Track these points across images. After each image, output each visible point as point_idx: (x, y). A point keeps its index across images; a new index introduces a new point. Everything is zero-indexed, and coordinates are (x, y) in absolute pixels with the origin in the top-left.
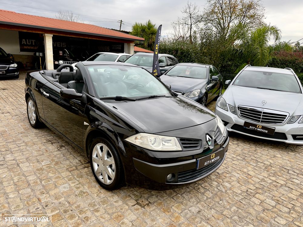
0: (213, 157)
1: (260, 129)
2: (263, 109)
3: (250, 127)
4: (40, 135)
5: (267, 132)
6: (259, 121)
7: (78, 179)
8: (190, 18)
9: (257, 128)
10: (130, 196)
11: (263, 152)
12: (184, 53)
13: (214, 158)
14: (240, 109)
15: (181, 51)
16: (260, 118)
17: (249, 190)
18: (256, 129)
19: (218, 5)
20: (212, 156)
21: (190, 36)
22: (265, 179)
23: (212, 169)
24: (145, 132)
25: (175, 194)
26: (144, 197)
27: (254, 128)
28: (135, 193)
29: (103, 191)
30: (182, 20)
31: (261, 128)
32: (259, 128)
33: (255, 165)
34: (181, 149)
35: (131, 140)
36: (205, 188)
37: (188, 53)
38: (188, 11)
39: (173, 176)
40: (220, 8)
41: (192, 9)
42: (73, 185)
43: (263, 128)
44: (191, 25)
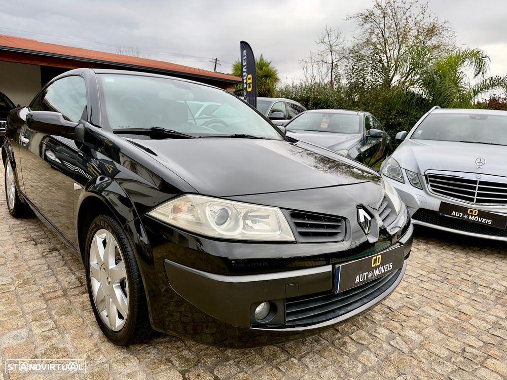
0: (378, 264)
1: (475, 216)
2: (479, 176)
3: (454, 213)
4: (19, 229)
5: (490, 222)
6: (472, 200)
7: (56, 317)
8: (331, 51)
9: (469, 215)
10: (170, 361)
11: (484, 266)
12: (320, 103)
13: (378, 266)
14: (430, 176)
15: (315, 100)
16: (473, 194)
17: (468, 349)
18: (466, 217)
19: (377, 31)
20: (375, 260)
21: (331, 82)
22: (502, 322)
23: (376, 294)
24: (198, 194)
25: (283, 357)
26: (204, 364)
27: (462, 214)
28: (185, 353)
29: (107, 346)
30: (317, 56)
31: (476, 214)
32: (472, 216)
33: (471, 291)
34: (292, 239)
35: (163, 213)
36: (358, 343)
37: (327, 104)
38: (326, 40)
39: (273, 308)
40: (380, 35)
41: (333, 38)
42: (38, 331)
43: (482, 214)
44: (332, 63)
